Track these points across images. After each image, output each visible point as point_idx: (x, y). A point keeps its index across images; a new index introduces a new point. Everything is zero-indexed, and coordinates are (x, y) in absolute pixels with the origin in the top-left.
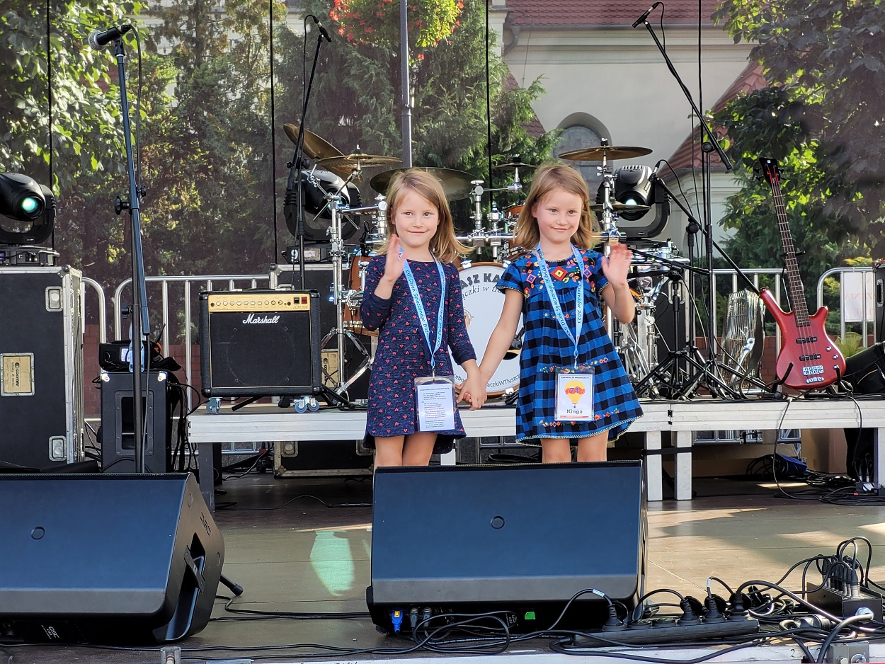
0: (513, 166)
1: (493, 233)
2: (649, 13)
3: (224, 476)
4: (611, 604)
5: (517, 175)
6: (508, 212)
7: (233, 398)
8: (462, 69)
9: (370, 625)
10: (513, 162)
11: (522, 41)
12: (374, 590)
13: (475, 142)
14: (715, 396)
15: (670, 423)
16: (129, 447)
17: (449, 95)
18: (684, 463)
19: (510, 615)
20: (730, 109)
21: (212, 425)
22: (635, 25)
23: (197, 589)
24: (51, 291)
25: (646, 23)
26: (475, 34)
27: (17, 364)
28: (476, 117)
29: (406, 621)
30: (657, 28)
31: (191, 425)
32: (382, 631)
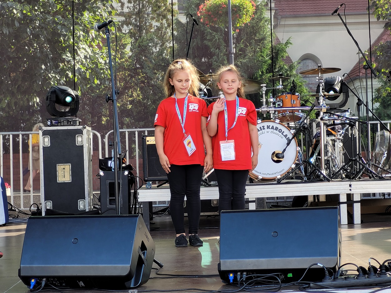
0: (279, 78)
1: (271, 107)
2: (339, 8)
3: (154, 216)
4: (326, 270)
5: (281, 82)
6: (277, 98)
7: (157, 182)
8: (255, 36)
9: (219, 279)
10: (279, 76)
11: (282, 23)
12: (221, 265)
13: (262, 68)
14: (370, 178)
15: (350, 190)
16: (113, 204)
17: (250, 47)
18: (357, 208)
19: (281, 275)
20: (376, 50)
21: (148, 194)
22: (332, 14)
23: (144, 265)
24: (78, 137)
25: (338, 13)
26: (261, 20)
27: (64, 168)
28: (262, 57)
29: (235, 278)
30: (342, 15)
31: (140, 194)
32: (224, 282)
